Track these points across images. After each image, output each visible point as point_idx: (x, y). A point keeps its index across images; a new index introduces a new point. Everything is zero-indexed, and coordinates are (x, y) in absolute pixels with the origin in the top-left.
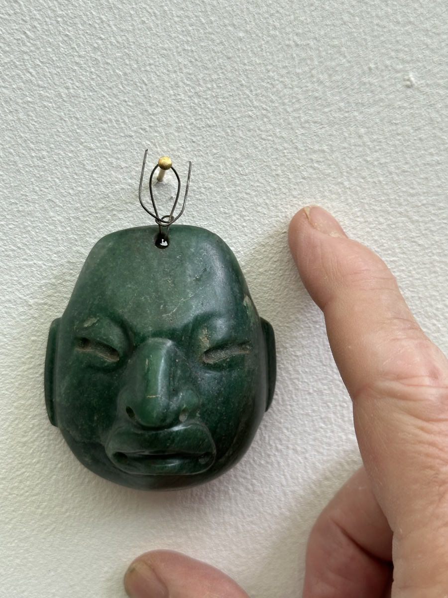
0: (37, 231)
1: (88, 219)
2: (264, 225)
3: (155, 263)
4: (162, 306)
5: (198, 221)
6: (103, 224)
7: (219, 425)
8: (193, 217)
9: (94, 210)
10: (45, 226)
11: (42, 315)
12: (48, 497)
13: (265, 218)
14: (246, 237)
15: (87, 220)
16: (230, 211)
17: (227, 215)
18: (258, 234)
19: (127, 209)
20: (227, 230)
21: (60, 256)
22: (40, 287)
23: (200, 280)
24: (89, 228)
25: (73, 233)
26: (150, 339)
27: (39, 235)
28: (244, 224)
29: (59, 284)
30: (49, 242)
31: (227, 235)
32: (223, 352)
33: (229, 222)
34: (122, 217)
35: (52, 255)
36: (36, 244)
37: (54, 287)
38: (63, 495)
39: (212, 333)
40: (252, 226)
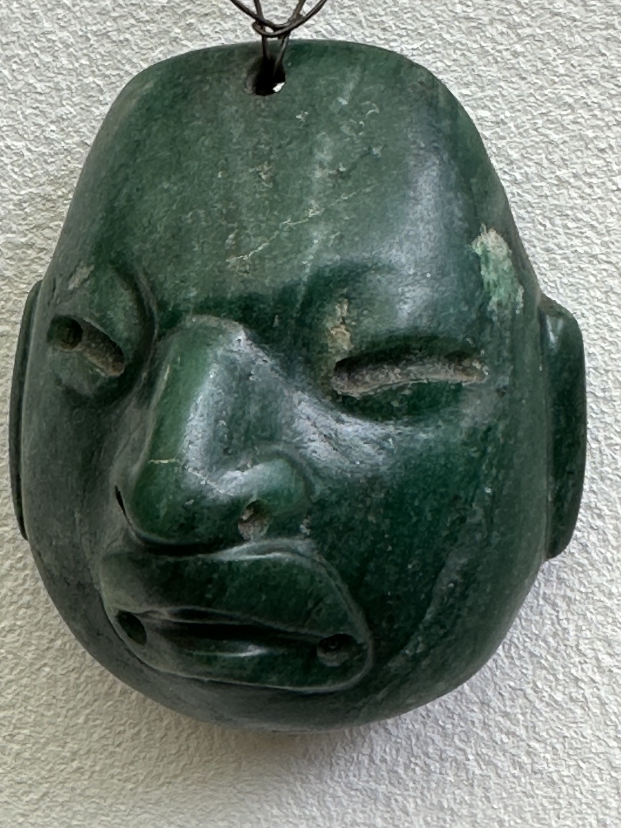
0: (15, 67)
1: (128, 36)
2: (571, 50)
3: (237, 130)
4: (231, 236)
5: (395, 40)
6: (162, 48)
7: (372, 565)
8: (384, 29)
9: (142, 14)
10: (32, 54)
11: (22, 273)
12: (33, 717)
13: (574, 30)
14: (523, 82)
15: (127, 40)
16: (481, 12)
17: (473, 24)
18: (555, 74)
19: (220, 10)
20: (473, 63)
21: (63, 130)
22: (19, 204)
23: (349, 177)
24: (129, 61)
25: (93, 72)
26: (188, 317)
27: (20, 77)
28: (519, 48)
29: (60, 197)
30: (40, 94)
31: (470, 78)
32: (397, 371)
33: (475, 41)
34: (208, 31)
35: (46, 126)
36: (11, 99)
37: (50, 205)
38: (66, 717)
39: (360, 315)
40: (539, 53)
